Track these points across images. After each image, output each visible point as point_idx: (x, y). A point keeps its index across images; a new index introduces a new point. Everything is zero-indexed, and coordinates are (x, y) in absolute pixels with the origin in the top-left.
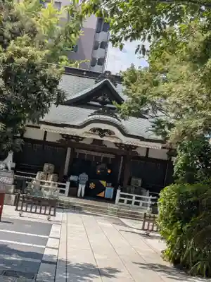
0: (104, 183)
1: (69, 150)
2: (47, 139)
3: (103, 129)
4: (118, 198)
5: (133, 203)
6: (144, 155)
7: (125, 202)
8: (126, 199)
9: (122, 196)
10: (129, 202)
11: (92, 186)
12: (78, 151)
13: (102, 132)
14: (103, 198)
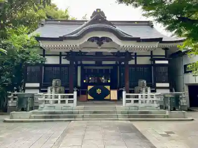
0: (108, 87)
1: (79, 68)
2: (62, 63)
3: (100, 37)
5: (140, 102)
6: (134, 63)
7: (133, 102)
8: (132, 100)
9: (127, 97)
10: (136, 102)
12: (86, 68)
13: (100, 41)
14: (110, 100)
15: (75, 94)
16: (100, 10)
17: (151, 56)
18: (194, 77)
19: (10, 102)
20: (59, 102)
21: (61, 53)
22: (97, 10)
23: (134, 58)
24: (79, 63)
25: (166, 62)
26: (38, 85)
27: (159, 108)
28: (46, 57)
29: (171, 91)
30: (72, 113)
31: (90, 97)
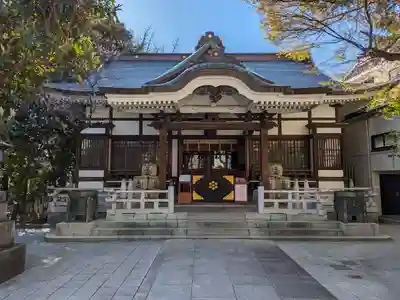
0: (230, 179)
2: (144, 133)
3: (216, 85)
4: (261, 200)
5: (290, 205)
7: (276, 205)
8: (276, 202)
9: (267, 196)
11: (213, 185)
12: (187, 142)
13: (215, 93)
14: (233, 201)
15: (171, 190)
16: (212, 34)
17: (309, 119)
18: (391, 159)
19: (52, 204)
20: (143, 205)
21: (141, 115)
22: (208, 33)
23: (276, 122)
24: (175, 133)
25: (338, 130)
26: (100, 173)
27: (326, 216)
28: (114, 122)
29: (347, 184)
30: (166, 225)
31: (196, 196)
